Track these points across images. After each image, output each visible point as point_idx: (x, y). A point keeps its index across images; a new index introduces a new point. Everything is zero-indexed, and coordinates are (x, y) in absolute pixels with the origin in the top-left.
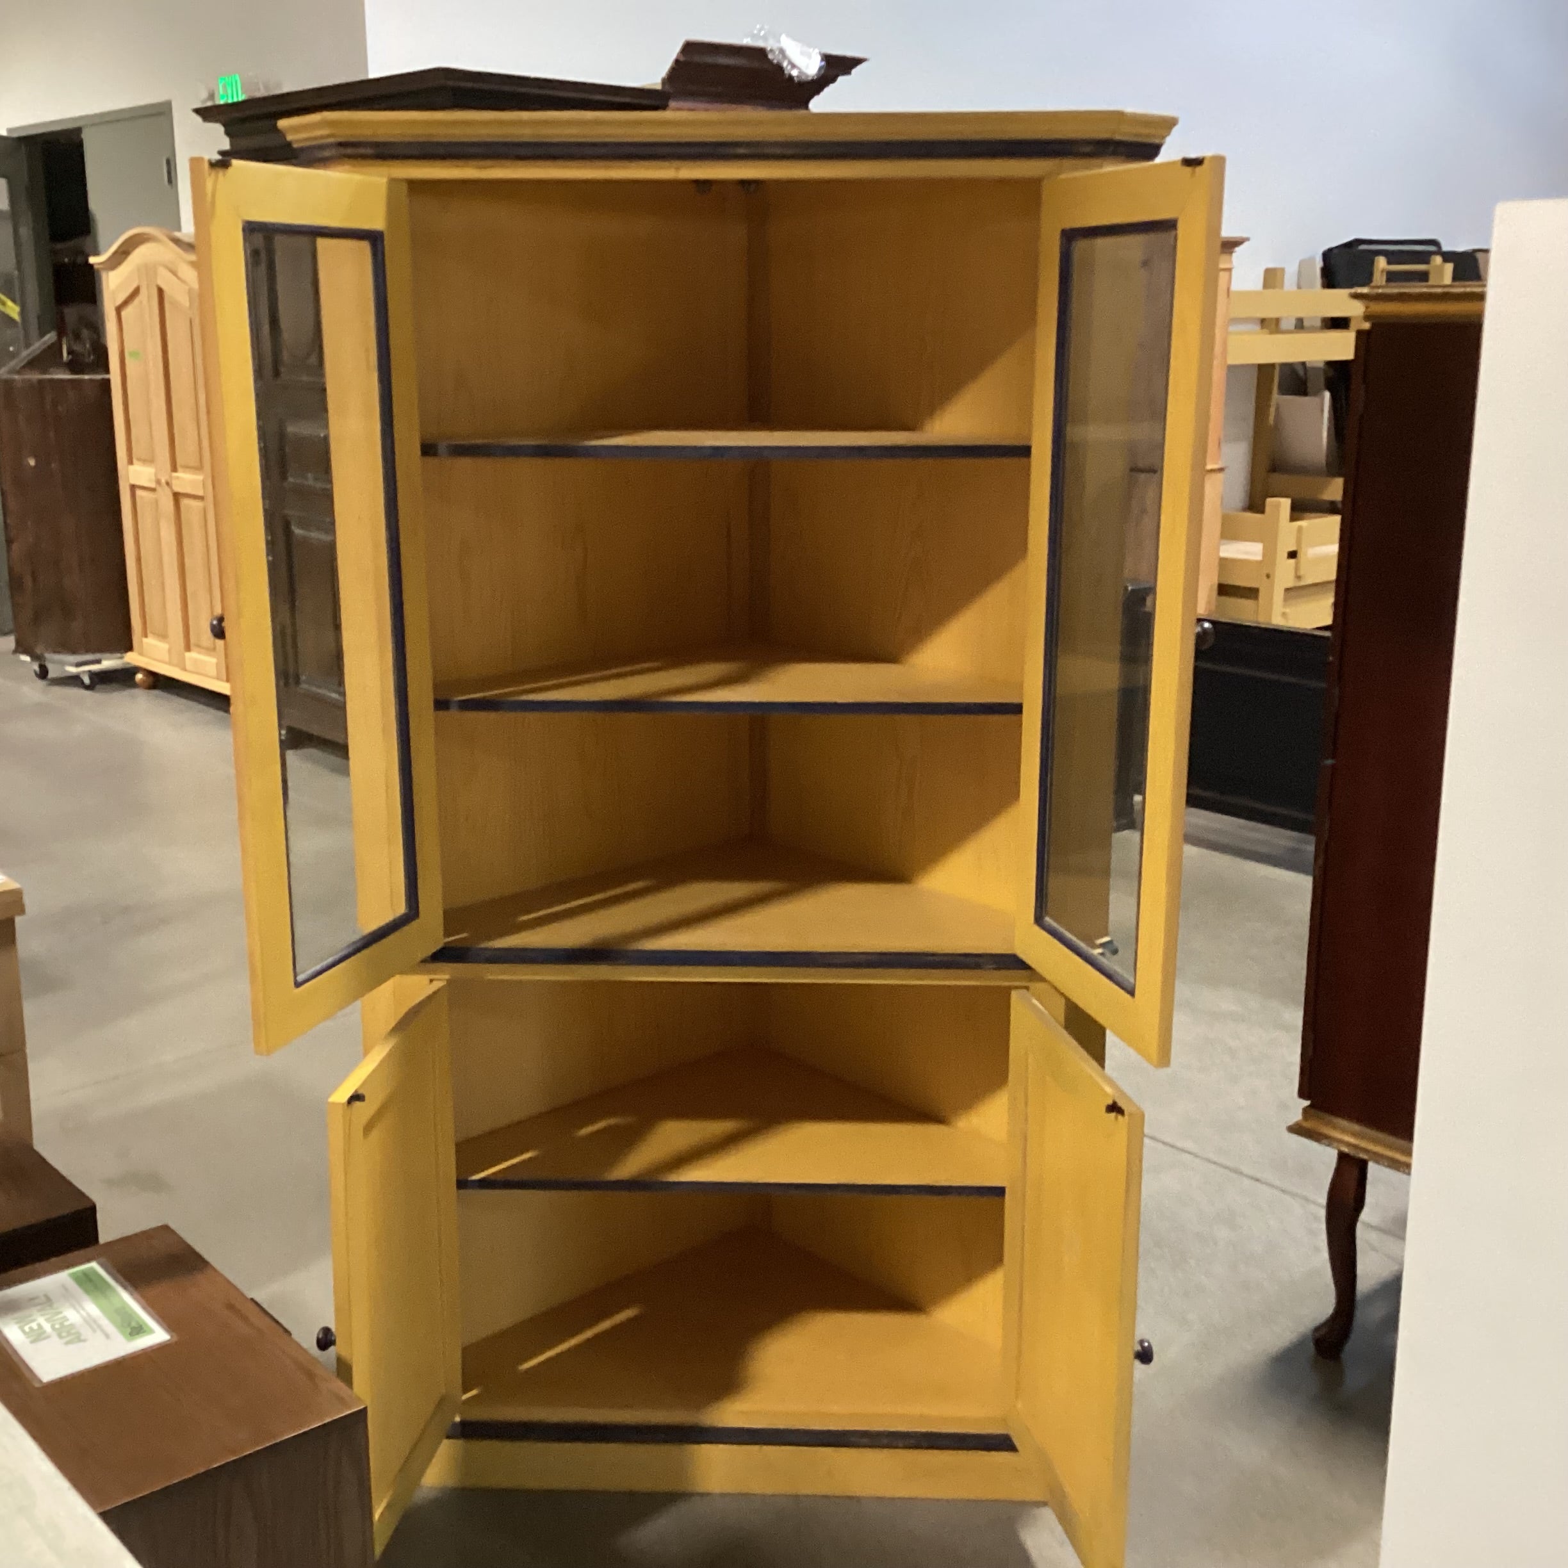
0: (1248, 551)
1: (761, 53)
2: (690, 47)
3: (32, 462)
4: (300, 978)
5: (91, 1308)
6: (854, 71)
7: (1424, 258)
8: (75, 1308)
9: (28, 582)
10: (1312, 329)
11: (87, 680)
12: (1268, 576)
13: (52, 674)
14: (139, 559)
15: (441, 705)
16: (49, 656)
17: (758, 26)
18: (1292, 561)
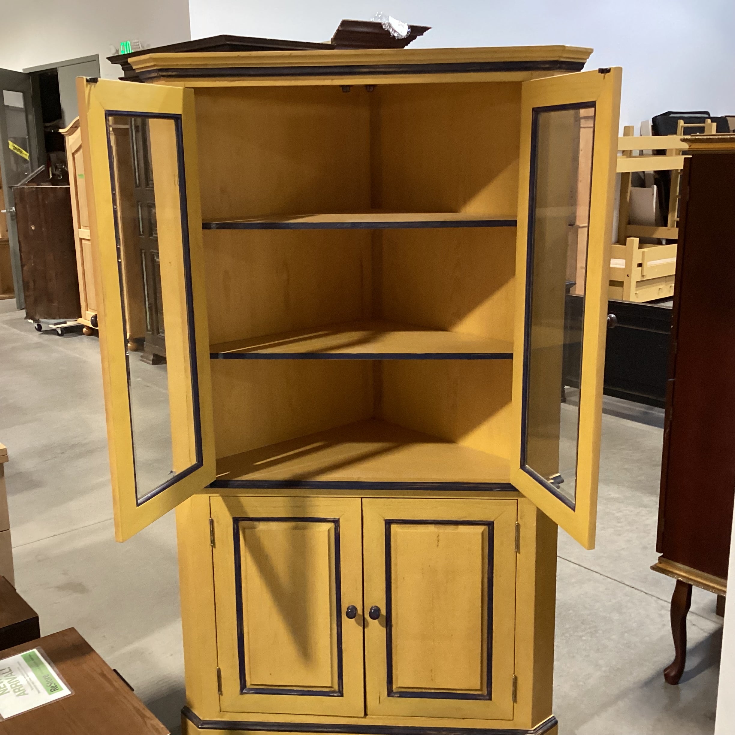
0: (617, 263)
1: (379, 26)
2: (345, 23)
3: (33, 228)
4: (139, 501)
5: (31, 675)
6: (424, 33)
7: (703, 120)
8: (23, 675)
9: (31, 284)
10: (648, 155)
11: (60, 332)
12: (628, 276)
13: (44, 329)
14: (84, 274)
15: (214, 356)
16: (42, 320)
17: (378, 13)
18: (640, 268)
